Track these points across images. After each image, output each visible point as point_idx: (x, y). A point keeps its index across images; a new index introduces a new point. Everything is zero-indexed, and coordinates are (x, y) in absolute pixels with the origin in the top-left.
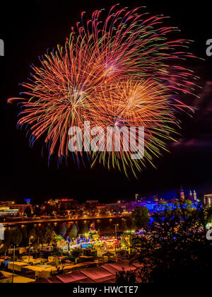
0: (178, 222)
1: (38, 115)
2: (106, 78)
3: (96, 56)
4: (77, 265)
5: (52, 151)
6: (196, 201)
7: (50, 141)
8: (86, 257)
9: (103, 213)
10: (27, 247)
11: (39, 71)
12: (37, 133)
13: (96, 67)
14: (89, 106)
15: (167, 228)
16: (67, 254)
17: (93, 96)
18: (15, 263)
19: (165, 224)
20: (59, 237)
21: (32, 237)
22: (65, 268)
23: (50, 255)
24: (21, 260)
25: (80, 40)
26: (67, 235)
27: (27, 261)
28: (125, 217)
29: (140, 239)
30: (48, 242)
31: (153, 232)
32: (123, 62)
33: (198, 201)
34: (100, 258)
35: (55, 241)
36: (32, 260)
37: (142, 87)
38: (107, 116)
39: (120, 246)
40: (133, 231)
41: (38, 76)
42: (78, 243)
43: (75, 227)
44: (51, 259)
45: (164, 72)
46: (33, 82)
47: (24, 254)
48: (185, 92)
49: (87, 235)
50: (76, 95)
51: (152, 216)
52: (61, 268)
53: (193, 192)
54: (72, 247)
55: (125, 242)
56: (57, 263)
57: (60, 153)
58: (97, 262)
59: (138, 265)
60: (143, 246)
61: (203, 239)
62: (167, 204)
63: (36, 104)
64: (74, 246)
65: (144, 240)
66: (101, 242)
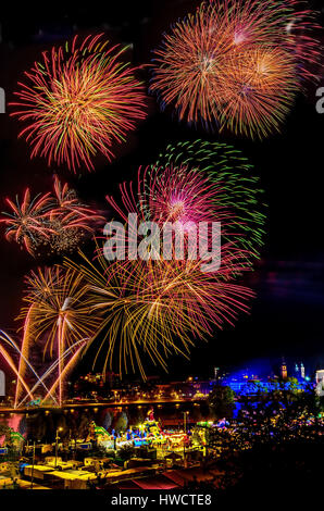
0: (277, 410)
1: (169, 81)
2: (235, 46)
3: (226, 25)
4: (128, 472)
5: (182, 116)
6: (304, 380)
7: (180, 107)
8: (140, 459)
9: (167, 395)
10: (53, 444)
11: (170, 39)
12: (168, 99)
13: (225, 35)
14: (218, 73)
15: (260, 419)
16: (112, 455)
17: (222, 64)
18: (35, 467)
19: (258, 413)
20: (101, 430)
21: (61, 429)
22: (109, 475)
23: (87, 457)
24: (44, 463)
25: (211, 10)
26: (112, 426)
27: (53, 463)
28: (200, 401)
29: (221, 435)
30: (85, 437)
31: (241, 424)
32: (252, 32)
33: (307, 379)
34: (161, 461)
35: (95, 435)
36: (59, 462)
37: (269, 56)
38: (235, 83)
39: (191, 445)
40: (210, 423)
41: (170, 44)
42: (129, 438)
43: (124, 415)
44: (88, 462)
45: (291, 41)
46: (164, 49)
47: (49, 454)
48: (311, 61)
49: (141, 427)
50: (206, 62)
51: (239, 401)
52: (103, 476)
53: (300, 367)
54: (120, 445)
55: (199, 438)
56: (97, 467)
57: (190, 118)
58: (156, 467)
59: (218, 473)
60: (224, 445)
61: (313, 435)
62: (262, 384)
63: (167, 71)
64: (122, 443)
65: (226, 435)
66: (163, 439)
